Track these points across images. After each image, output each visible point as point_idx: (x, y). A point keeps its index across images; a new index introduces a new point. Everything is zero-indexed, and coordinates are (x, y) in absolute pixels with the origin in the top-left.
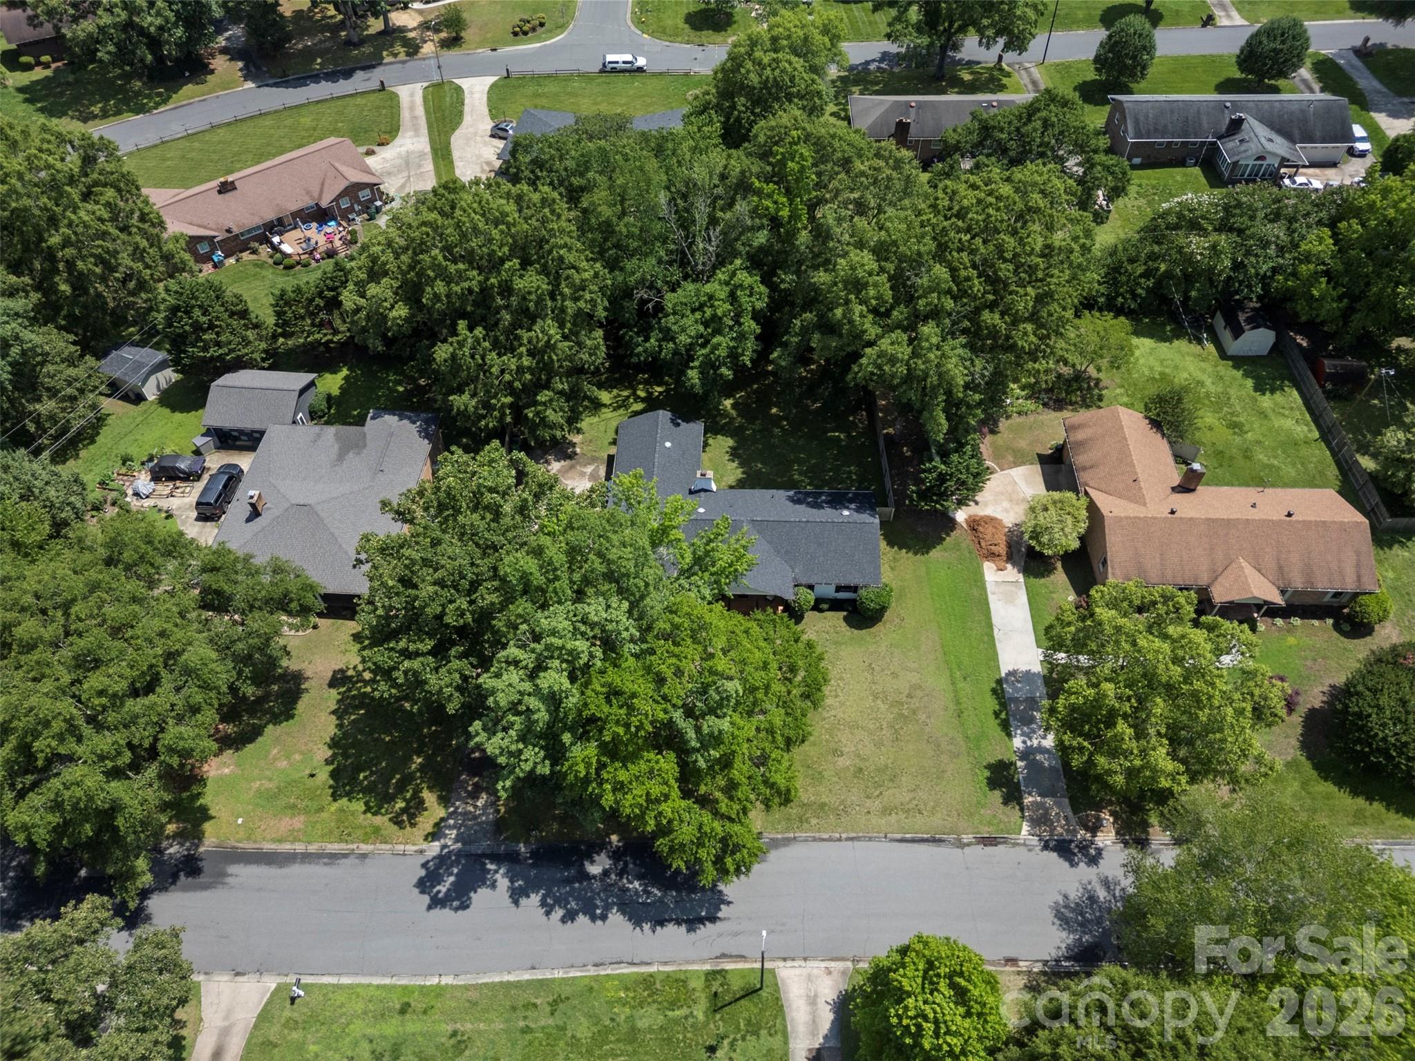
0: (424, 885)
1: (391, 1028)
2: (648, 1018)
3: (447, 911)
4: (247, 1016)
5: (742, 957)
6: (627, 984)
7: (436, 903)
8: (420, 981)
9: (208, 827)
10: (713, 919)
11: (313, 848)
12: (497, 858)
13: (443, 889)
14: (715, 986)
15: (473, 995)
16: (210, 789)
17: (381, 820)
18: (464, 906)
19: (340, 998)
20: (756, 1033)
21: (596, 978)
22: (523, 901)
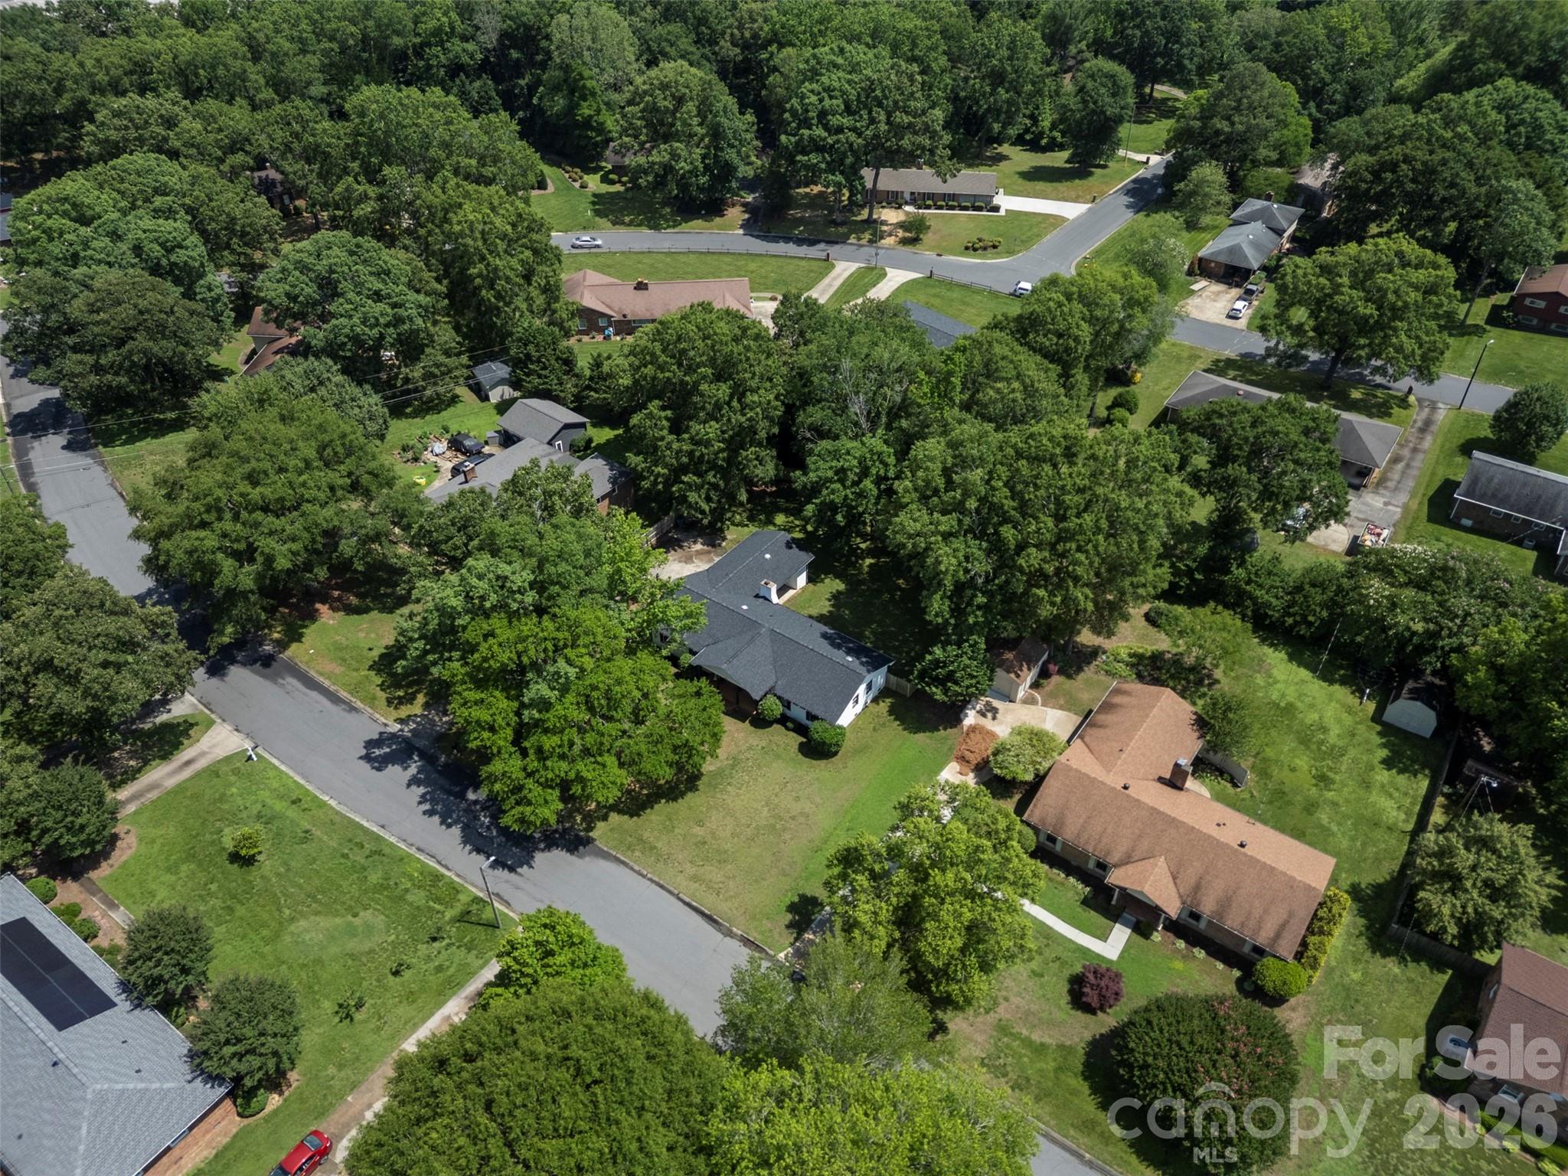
0: (370, 744)
1: (279, 806)
2: (417, 897)
3: (368, 766)
4: (221, 753)
5: (508, 904)
6: (425, 871)
7: (367, 758)
8: (318, 793)
9: (294, 646)
10: (512, 869)
11: (332, 688)
12: (423, 755)
13: (377, 752)
14: (474, 908)
15: (337, 819)
16: (313, 627)
17: (382, 696)
18: (379, 769)
19: (271, 774)
20: (469, 950)
21: (410, 855)
22: (414, 788)
